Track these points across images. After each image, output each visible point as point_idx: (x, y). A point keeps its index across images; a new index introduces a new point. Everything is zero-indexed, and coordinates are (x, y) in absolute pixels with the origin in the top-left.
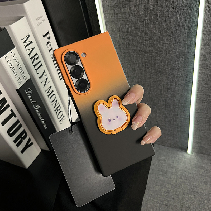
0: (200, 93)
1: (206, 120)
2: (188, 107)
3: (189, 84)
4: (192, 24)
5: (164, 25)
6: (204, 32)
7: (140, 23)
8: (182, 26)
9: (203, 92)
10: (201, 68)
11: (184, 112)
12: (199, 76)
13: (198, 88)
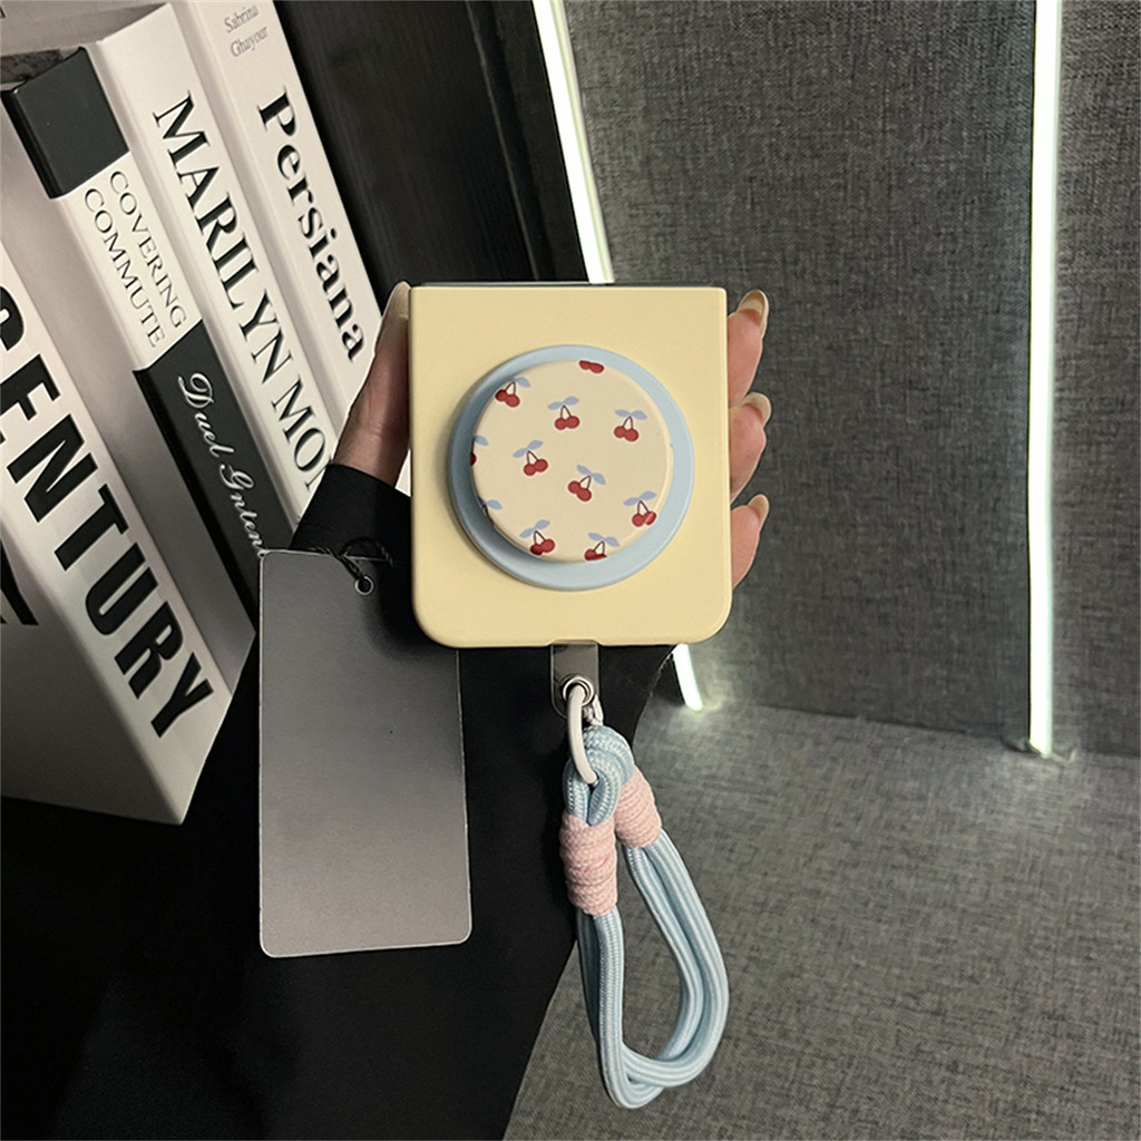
0: (1073, 395)
1: (1113, 545)
2: (1017, 479)
3: (1013, 347)
4: (1011, 18)
5: (870, 34)
6: (1071, 57)
7: (748, 33)
8: (962, 30)
9: (1086, 382)
10: (1069, 252)
11: (994, 509)
12: (1060, 296)
13: (1062, 364)
